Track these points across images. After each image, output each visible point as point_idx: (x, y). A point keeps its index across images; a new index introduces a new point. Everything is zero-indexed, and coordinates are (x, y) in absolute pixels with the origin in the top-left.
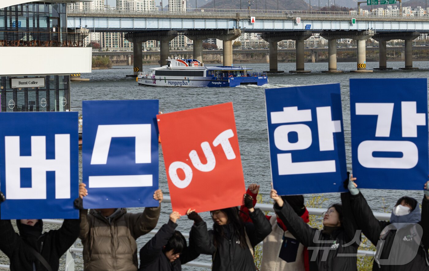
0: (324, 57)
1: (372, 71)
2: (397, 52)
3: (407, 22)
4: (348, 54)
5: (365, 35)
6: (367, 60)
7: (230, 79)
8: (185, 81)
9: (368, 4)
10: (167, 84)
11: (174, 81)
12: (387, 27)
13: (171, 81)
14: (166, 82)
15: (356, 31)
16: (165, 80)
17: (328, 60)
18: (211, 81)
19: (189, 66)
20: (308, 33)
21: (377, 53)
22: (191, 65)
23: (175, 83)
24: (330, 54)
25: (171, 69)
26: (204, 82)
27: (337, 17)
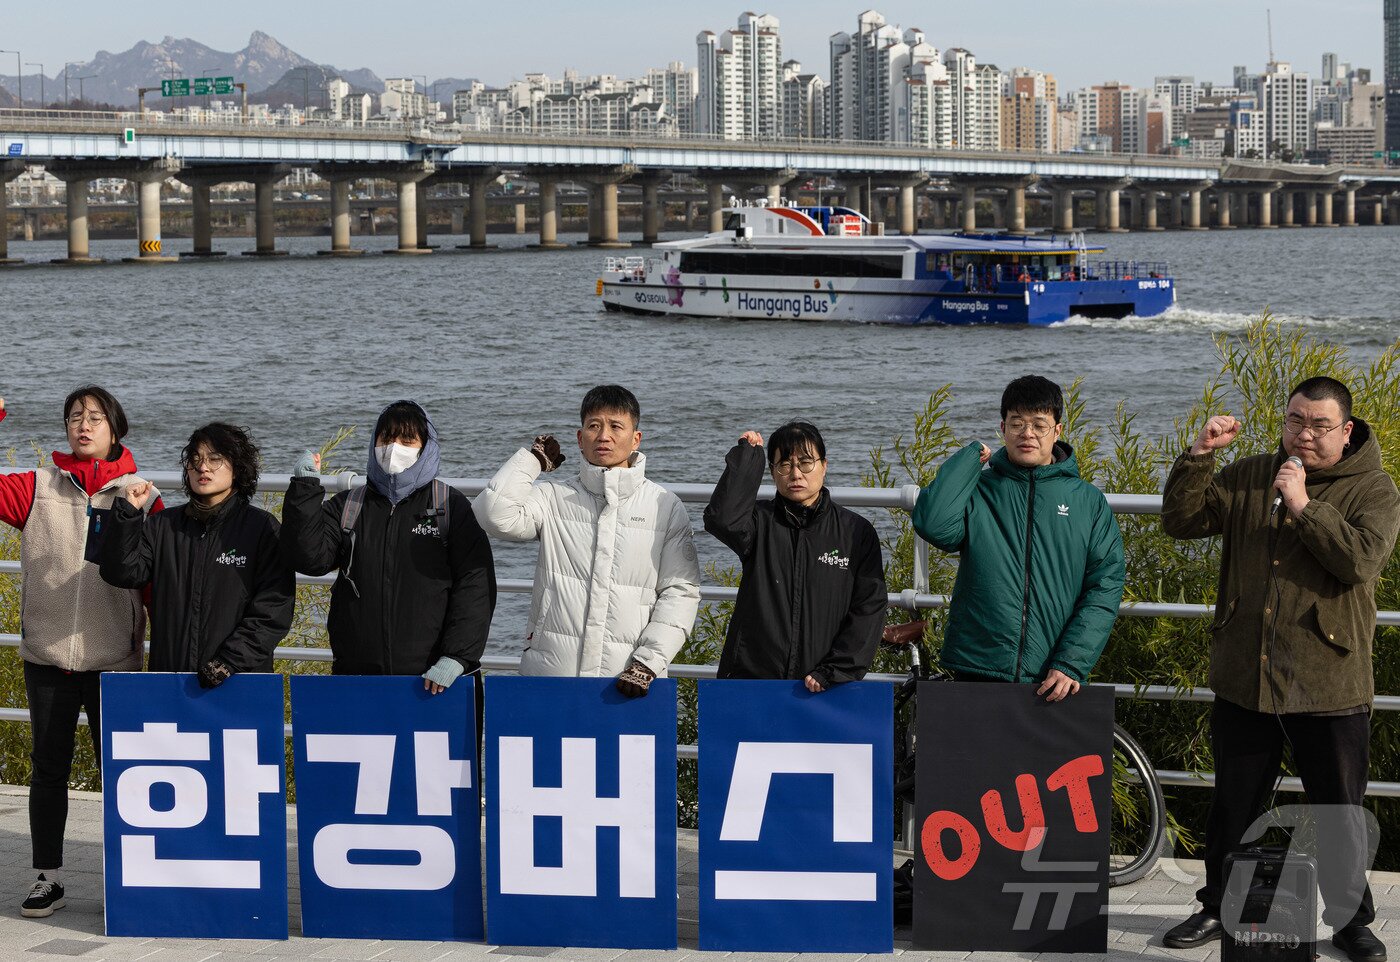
0: (55, 228)
1: (176, 259)
2: (237, 214)
3: (260, 138)
4: (115, 220)
5: (159, 169)
6: (164, 235)
7: (1032, 292)
8: (815, 298)
9: (164, 94)
10: (733, 308)
11: (766, 296)
12: (212, 150)
13: (751, 295)
14: (727, 300)
15: (135, 160)
16: (725, 289)
17: (66, 234)
18: (939, 298)
19: (827, 233)
20: (15, 164)
21: (187, 217)
22: (832, 228)
23: (773, 305)
24: (71, 216)
25: (748, 247)
26: (908, 300)
27: (87, 124)
